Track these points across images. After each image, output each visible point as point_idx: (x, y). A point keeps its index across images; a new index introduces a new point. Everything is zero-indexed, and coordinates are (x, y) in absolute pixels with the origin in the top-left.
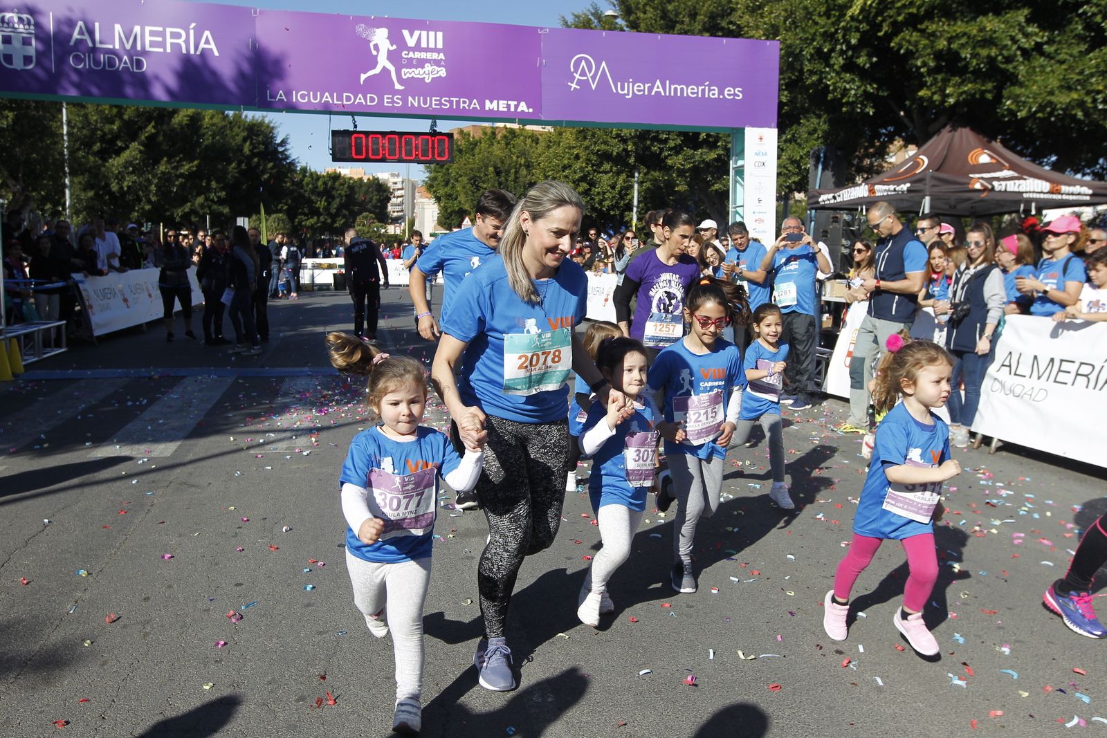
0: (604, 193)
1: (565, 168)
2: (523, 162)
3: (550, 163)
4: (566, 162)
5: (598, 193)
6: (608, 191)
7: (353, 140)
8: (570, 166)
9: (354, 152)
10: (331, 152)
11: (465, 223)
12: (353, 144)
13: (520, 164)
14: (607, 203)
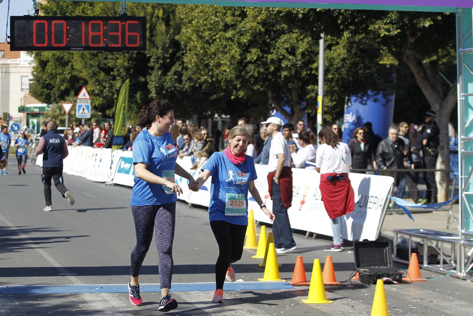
0: (280, 61)
1: (227, 27)
2: (161, 13)
3: (206, 19)
4: (229, 20)
5: (272, 61)
6: (284, 57)
7: (34, 26)
8: (234, 26)
9: (34, 40)
10: (9, 40)
11: (81, 96)
12: (34, 31)
13: (158, 17)
14: (284, 73)
